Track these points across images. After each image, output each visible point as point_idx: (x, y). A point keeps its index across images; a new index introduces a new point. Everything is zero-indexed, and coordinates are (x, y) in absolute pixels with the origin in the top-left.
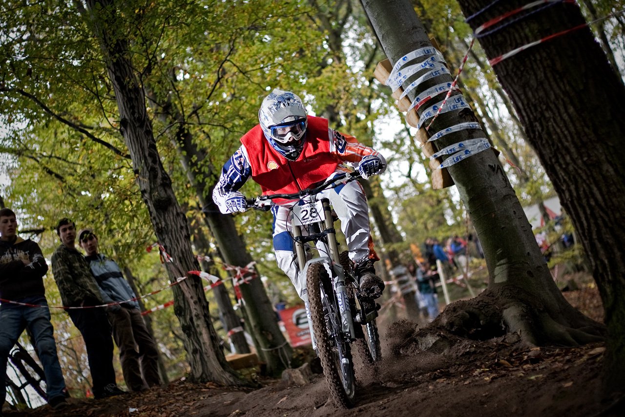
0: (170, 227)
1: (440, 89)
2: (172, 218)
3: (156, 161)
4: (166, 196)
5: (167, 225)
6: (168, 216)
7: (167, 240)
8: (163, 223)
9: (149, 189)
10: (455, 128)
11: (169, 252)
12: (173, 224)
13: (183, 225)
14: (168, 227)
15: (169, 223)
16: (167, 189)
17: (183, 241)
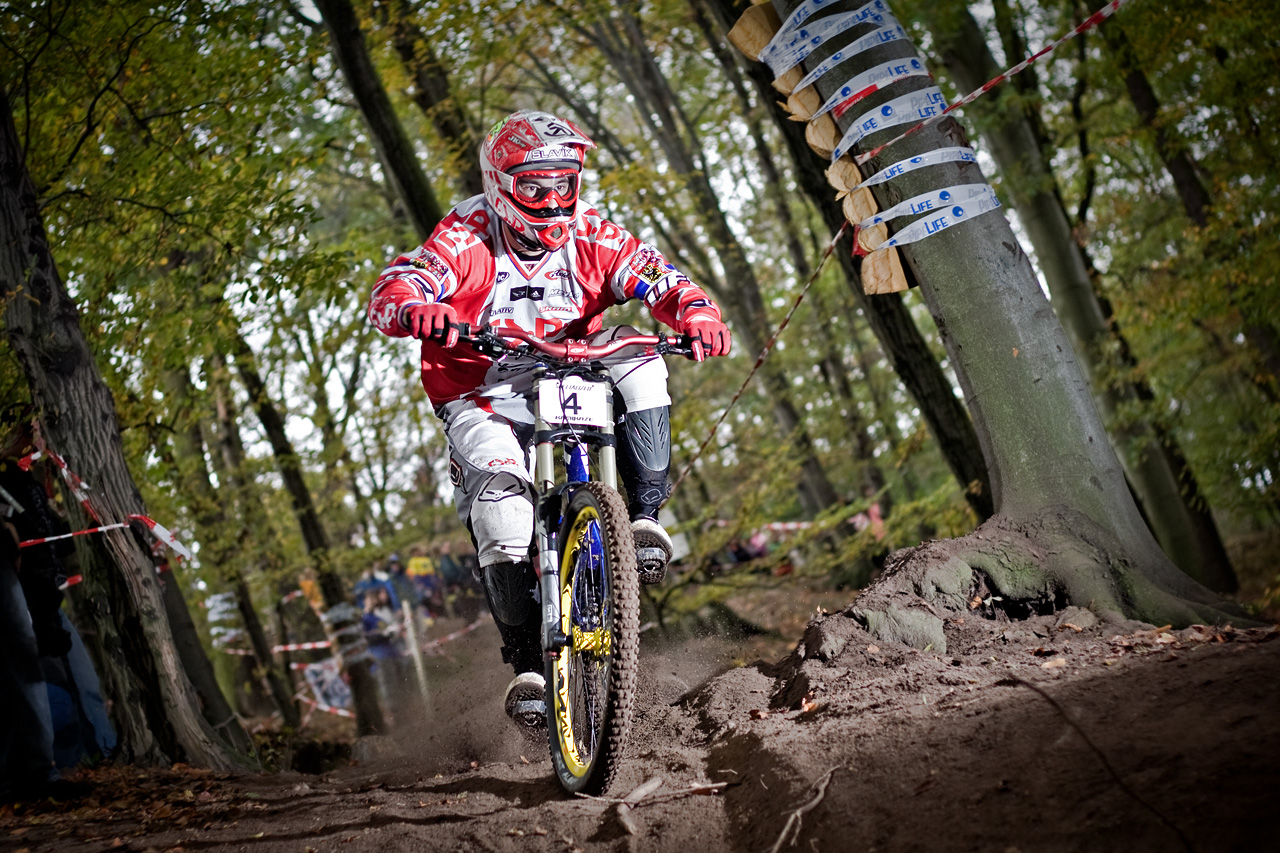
0: (79, 414)
1: (898, 70)
2: (83, 393)
3: (47, 265)
4: (69, 344)
5: (72, 408)
6: (76, 388)
7: (71, 442)
8: (64, 404)
9: (30, 327)
10: (930, 158)
11: (75, 469)
12: (86, 407)
13: (107, 411)
14: (73, 414)
15: (77, 404)
16: (71, 327)
17: (108, 447)
